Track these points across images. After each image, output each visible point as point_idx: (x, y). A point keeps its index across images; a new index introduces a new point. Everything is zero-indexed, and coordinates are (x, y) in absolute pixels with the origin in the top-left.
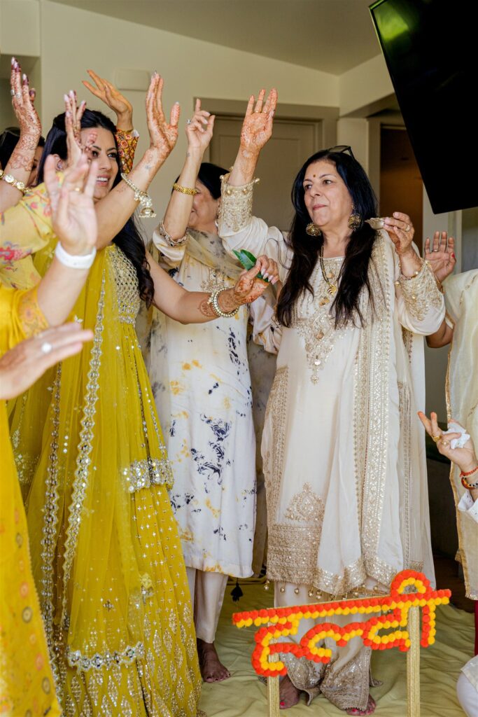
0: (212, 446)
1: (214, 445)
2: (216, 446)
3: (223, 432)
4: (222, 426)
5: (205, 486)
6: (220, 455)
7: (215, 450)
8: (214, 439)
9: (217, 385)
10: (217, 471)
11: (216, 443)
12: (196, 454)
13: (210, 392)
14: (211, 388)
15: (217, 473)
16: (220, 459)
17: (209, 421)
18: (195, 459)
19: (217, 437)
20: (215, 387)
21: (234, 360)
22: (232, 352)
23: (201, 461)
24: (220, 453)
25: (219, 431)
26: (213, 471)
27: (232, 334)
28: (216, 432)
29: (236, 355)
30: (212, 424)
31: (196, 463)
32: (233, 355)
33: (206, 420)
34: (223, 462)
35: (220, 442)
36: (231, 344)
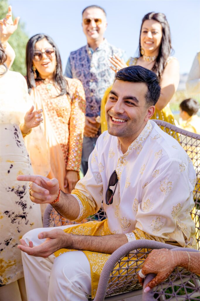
0: (18, 204)
1: (19, 202)
2: (20, 203)
3: (22, 193)
4: (21, 189)
5: (18, 229)
6: (23, 207)
7: (20, 205)
8: (18, 199)
9: (12, 165)
10: (23, 217)
11: (19, 201)
12: (9, 213)
13: (9, 172)
14: (9, 169)
15: (24, 219)
16: (24, 209)
17: (13, 190)
18: (9, 217)
19: (19, 197)
20: (11, 168)
21: (19, 145)
22: (18, 141)
23: (13, 216)
24: (23, 206)
25: (20, 193)
26: (21, 218)
27: (16, 130)
28: (18, 194)
29: (19, 142)
30: (15, 190)
31: (10, 218)
32: (18, 143)
33: (11, 189)
34: (26, 210)
35: (22, 199)
36: (16, 136)
